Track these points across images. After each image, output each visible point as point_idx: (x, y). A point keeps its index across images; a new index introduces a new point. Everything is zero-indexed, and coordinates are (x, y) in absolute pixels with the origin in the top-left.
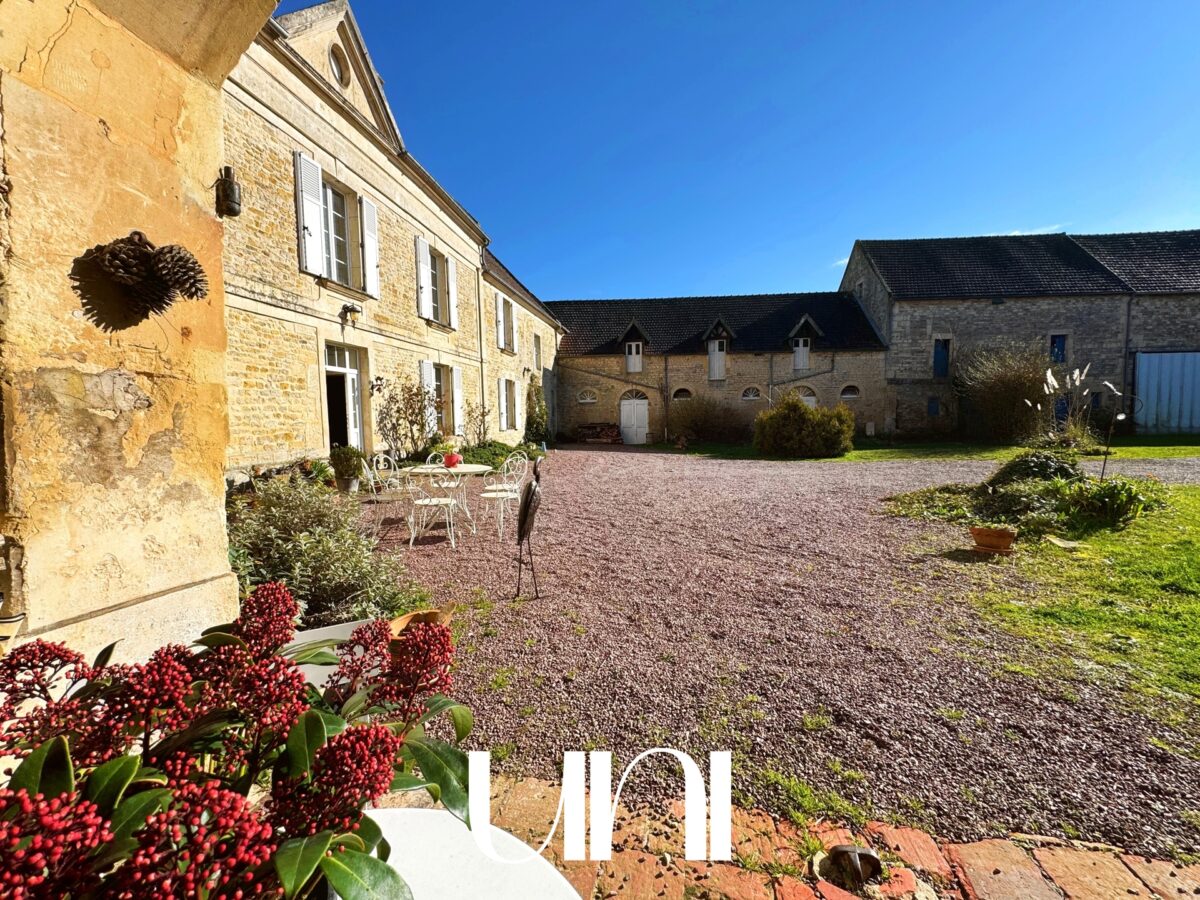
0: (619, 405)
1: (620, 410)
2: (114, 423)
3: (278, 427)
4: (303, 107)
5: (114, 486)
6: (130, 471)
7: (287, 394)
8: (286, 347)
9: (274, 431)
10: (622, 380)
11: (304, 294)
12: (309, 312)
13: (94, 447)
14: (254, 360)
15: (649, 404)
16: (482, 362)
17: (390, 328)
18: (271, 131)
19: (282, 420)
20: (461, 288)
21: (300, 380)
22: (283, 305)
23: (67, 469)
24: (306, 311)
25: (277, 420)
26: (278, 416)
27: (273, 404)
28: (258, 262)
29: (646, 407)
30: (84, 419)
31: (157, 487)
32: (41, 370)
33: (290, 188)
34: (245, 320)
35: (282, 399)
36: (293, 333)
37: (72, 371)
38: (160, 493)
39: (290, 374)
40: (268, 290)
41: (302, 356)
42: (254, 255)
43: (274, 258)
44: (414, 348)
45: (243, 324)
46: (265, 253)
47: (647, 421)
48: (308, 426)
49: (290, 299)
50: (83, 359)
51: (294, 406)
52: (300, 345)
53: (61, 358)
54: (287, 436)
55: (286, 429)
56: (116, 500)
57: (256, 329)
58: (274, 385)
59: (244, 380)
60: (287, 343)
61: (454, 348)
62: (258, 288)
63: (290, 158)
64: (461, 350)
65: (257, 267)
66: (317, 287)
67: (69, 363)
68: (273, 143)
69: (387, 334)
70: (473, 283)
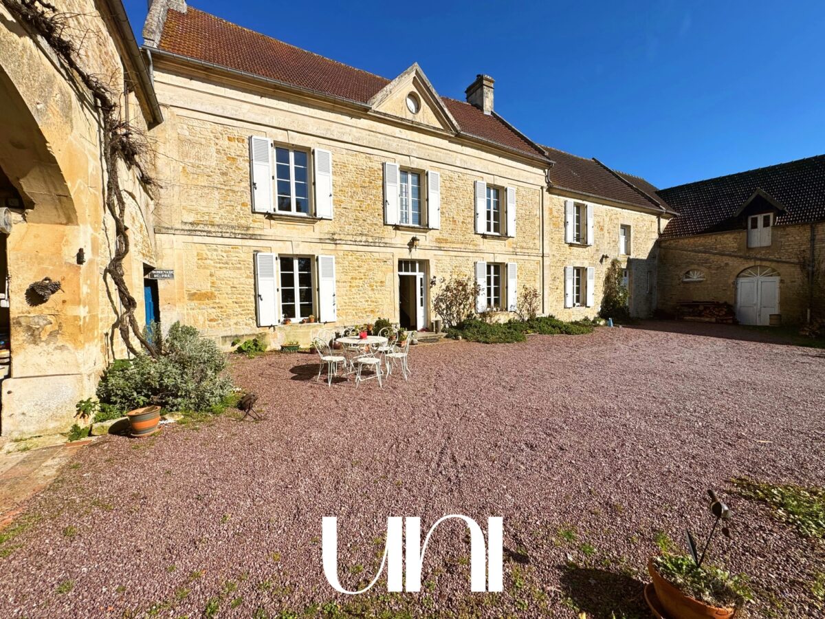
0: (735, 284)
1: (736, 289)
2: (38, 329)
3: (367, 307)
4: (388, 137)
5: (37, 345)
6: (43, 341)
7: (373, 290)
8: (373, 265)
9: (365, 309)
10: (741, 257)
11: (386, 236)
12: (388, 245)
13: (32, 335)
14: (355, 274)
15: (782, 281)
16: (543, 257)
17: (448, 245)
18: (369, 158)
19: (369, 303)
20: (521, 206)
21: (381, 282)
22: (372, 244)
23: (24, 340)
24: (386, 245)
25: (366, 303)
26: (367, 301)
27: (364, 295)
28: (360, 226)
29: (777, 284)
30: (29, 328)
31: (52, 346)
32: (18, 317)
33: (381, 182)
34: (351, 255)
35: (370, 293)
36: (378, 258)
37: (26, 316)
38: (53, 348)
39: (376, 279)
40: (364, 238)
41: (384, 269)
42: (358, 223)
43: (369, 222)
44: (470, 254)
45: (350, 257)
46: (364, 220)
47: (777, 301)
48: (385, 306)
49: (377, 241)
50: (29, 313)
51: (377, 296)
52: (383, 263)
53: (23, 313)
54: (372, 311)
55: (372, 307)
56: (38, 349)
57: (357, 259)
58: (366, 285)
59: (349, 284)
60: (375, 263)
61: (511, 250)
62: (359, 239)
63: (381, 167)
64: (518, 250)
65: (360, 228)
66: (394, 231)
67: (25, 315)
68: (370, 163)
69: (445, 249)
70: (538, 199)
